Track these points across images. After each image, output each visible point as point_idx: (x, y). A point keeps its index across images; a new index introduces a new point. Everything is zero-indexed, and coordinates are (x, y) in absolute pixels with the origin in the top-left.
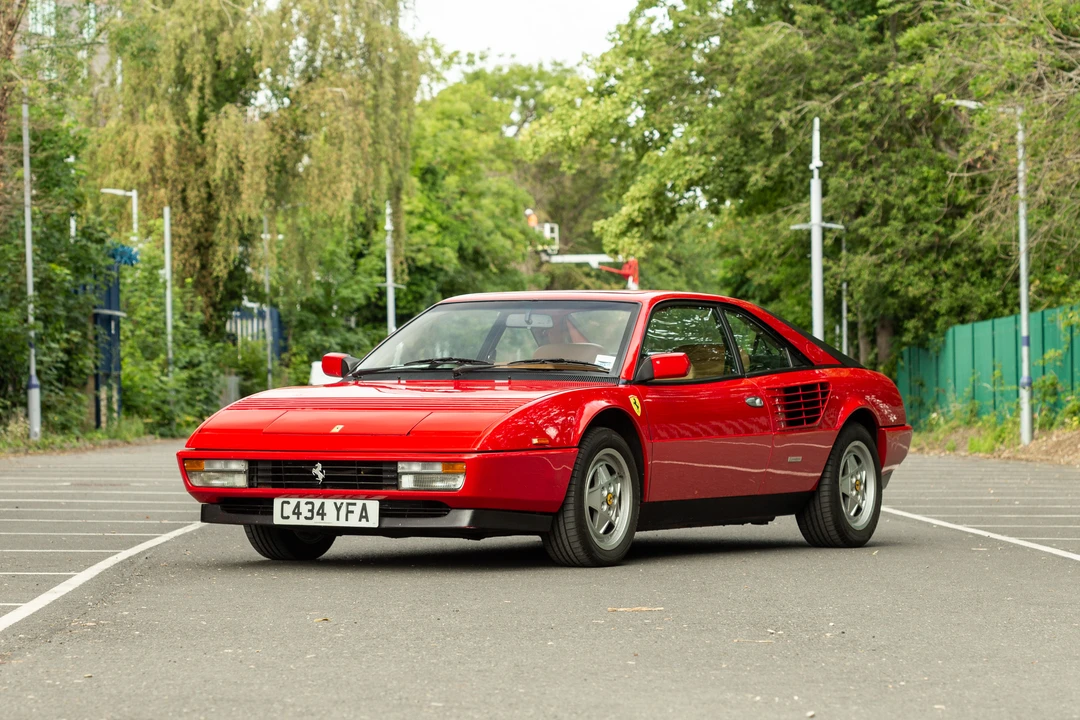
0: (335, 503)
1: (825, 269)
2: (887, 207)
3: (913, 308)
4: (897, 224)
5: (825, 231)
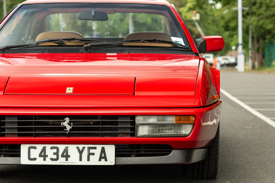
0: (78, 148)
1: (243, 22)
2: (261, 3)
3: (269, 32)
4: (264, 8)
5: (243, 11)
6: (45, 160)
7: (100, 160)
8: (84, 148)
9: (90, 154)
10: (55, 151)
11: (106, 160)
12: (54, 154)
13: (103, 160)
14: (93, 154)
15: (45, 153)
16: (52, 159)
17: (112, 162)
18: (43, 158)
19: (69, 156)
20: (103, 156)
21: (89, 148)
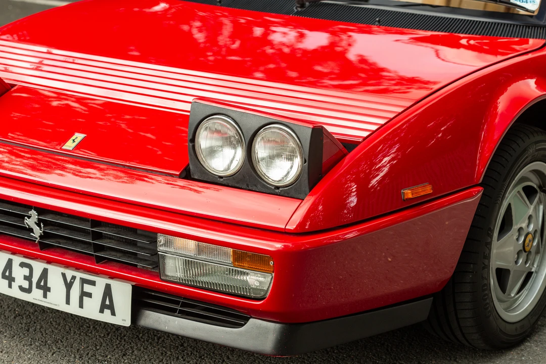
0: (64, 275)
6: (10, 286)
7: (102, 311)
8: (74, 278)
9: (84, 294)
10: (26, 271)
11: (113, 314)
12: (26, 278)
13: (107, 312)
14: (89, 295)
15: (11, 273)
16: (21, 288)
17: (125, 320)
18: (7, 282)
19: (49, 289)
20: (107, 303)
21: (84, 281)
